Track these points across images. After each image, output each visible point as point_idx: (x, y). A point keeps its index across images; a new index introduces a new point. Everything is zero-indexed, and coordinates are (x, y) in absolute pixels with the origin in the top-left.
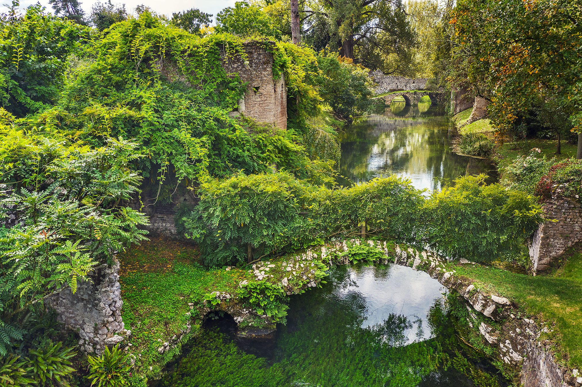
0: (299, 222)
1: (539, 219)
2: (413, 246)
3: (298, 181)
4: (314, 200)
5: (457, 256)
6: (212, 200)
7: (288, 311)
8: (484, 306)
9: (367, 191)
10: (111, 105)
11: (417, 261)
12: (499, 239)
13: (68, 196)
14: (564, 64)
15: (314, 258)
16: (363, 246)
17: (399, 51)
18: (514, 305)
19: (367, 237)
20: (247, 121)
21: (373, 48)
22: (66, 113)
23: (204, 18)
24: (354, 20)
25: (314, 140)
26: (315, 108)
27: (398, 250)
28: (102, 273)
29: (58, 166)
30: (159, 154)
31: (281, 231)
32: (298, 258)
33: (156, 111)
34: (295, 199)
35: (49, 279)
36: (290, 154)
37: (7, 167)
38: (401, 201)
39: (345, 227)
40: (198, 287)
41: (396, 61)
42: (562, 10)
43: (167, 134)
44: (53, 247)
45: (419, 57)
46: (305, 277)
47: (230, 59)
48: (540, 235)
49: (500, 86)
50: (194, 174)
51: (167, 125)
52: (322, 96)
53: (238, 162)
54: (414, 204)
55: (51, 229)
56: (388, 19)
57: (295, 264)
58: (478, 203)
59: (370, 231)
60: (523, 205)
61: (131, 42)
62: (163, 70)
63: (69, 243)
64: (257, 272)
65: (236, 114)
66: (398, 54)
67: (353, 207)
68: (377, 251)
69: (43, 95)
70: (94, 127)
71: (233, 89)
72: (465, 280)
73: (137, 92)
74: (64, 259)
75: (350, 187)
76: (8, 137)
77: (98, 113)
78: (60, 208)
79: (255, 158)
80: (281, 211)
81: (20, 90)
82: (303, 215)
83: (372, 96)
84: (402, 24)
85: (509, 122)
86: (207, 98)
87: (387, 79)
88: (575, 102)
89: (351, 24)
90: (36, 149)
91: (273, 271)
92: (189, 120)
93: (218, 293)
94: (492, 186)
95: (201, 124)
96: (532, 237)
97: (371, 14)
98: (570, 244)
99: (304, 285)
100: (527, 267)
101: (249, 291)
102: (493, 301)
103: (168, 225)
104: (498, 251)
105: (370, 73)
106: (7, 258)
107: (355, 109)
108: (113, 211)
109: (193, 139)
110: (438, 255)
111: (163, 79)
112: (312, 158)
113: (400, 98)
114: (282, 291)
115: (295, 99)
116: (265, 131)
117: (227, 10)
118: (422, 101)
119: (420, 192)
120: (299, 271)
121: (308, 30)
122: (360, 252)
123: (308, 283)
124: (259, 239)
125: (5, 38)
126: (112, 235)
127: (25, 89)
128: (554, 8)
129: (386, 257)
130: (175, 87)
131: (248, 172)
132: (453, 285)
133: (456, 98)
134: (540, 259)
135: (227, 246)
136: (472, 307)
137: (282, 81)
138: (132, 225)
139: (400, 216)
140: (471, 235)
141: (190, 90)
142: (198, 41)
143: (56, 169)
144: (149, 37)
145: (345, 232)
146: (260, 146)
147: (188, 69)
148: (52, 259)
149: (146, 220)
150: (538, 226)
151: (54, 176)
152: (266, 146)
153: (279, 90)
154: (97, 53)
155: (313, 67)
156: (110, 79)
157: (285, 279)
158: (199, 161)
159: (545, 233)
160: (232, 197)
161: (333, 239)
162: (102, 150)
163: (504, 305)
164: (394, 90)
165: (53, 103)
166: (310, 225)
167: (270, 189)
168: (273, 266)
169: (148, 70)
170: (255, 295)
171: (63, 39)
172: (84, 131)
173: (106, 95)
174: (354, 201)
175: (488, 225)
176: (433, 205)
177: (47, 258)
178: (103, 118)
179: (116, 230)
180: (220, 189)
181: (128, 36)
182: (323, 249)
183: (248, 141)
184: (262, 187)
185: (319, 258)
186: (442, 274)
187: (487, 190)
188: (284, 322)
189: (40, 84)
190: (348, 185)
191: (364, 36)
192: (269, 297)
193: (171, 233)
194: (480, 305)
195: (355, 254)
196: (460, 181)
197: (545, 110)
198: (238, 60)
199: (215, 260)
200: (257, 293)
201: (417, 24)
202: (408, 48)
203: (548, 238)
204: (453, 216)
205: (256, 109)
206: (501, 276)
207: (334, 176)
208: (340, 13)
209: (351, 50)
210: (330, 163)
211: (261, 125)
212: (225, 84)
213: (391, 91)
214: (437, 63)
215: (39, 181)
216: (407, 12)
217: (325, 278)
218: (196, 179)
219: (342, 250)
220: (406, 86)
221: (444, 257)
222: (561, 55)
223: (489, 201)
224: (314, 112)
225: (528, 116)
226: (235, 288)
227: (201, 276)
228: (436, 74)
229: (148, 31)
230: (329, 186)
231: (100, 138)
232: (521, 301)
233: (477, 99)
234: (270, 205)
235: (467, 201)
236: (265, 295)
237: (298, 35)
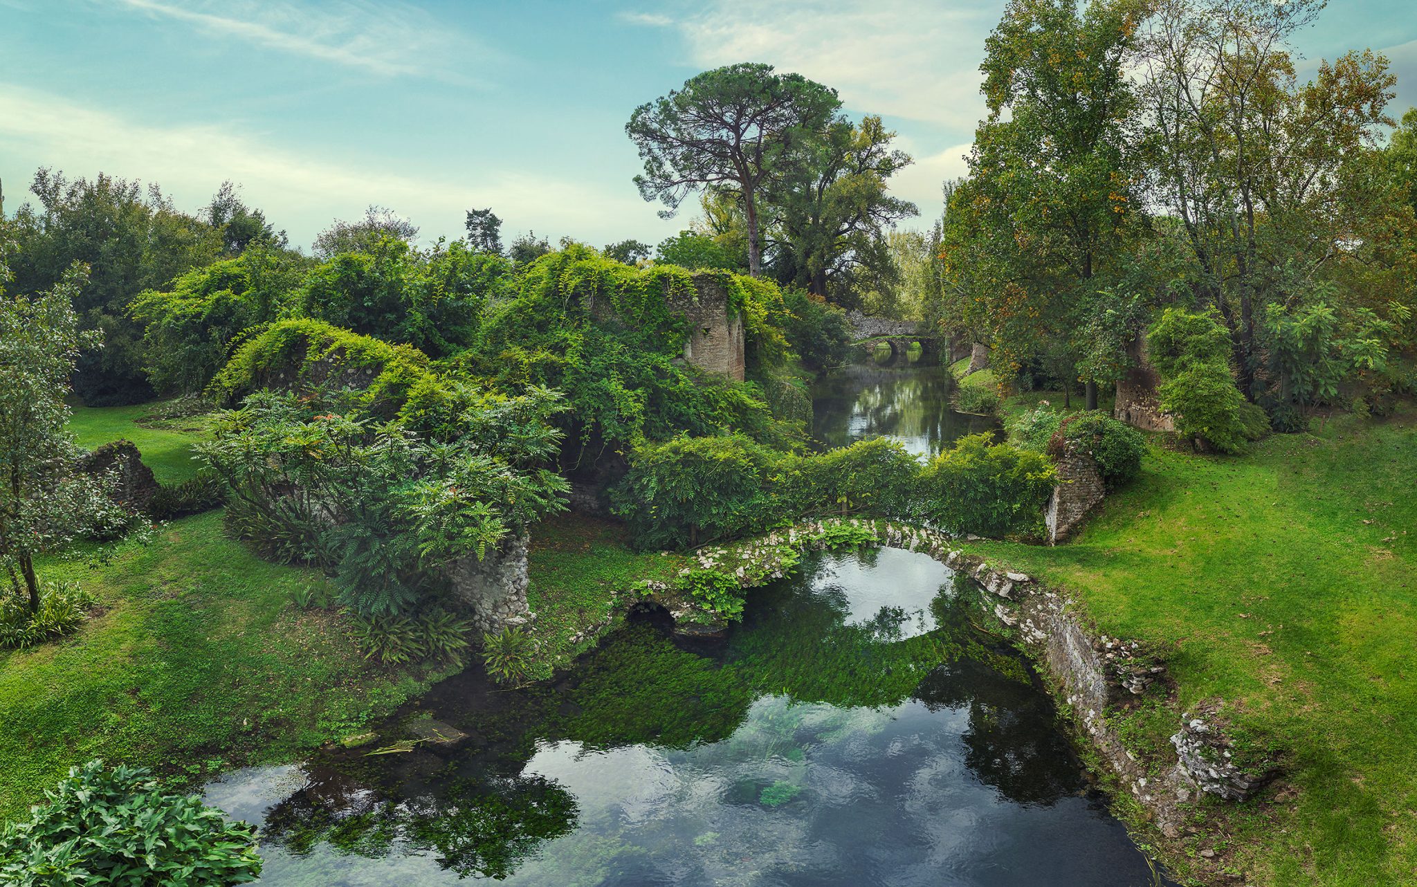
0: (759, 499)
1: (1053, 481)
2: (908, 524)
3: (758, 447)
4: (779, 470)
5: (964, 531)
6: (647, 468)
7: (744, 605)
8: (1000, 586)
9: (848, 458)
10: (531, 349)
11: (915, 541)
12: (1011, 509)
13: (479, 451)
14: (1064, 307)
15: (780, 543)
16: (844, 527)
17: (881, 288)
18: (1033, 580)
19: (850, 515)
20: (694, 370)
21: (849, 284)
22: (481, 356)
23: (642, 250)
24: (826, 251)
25: (778, 396)
26: (780, 355)
27: (890, 529)
28: (509, 545)
29: (472, 415)
30: (583, 409)
31: (736, 510)
32: (757, 543)
33: (583, 357)
34: (755, 469)
35: (453, 542)
36: (748, 412)
37: (418, 414)
38: (892, 469)
39: (820, 503)
40: (623, 573)
41: (877, 300)
42: (1055, 249)
43: (594, 385)
44: (461, 506)
45: (904, 297)
46: (767, 566)
47: (675, 294)
48: (1056, 500)
49: (1000, 331)
50: (624, 435)
51: (595, 374)
52: (787, 340)
53: (681, 422)
54: (907, 472)
55: (461, 487)
56: (867, 252)
57: (753, 551)
58: (984, 467)
59: (853, 508)
60: (1035, 467)
61: (559, 276)
62: (593, 308)
63: (479, 504)
64: (702, 559)
65: (680, 362)
66: (880, 292)
67: (829, 478)
68: (863, 532)
69: (457, 337)
70: (510, 374)
71: (676, 331)
72: (975, 558)
73: (562, 334)
74: (473, 522)
75: (826, 453)
76: (421, 381)
77: (516, 357)
78: (472, 463)
79: (703, 416)
80: (737, 484)
81: (434, 331)
82: (765, 489)
83: (851, 342)
84: (884, 258)
85: (1013, 372)
86: (644, 342)
87: (868, 322)
88: (1080, 348)
89: (822, 256)
90: (450, 395)
91: (723, 558)
92: (622, 367)
93: (650, 582)
94: (999, 446)
95: (636, 373)
96: (1048, 503)
97: (845, 245)
98: (1088, 506)
99: (766, 575)
100: (1045, 538)
101: (692, 582)
102: (1009, 579)
103: (588, 497)
104: (1011, 522)
105: (847, 314)
106: (412, 512)
107: (829, 358)
108: (529, 473)
109: (625, 391)
110: (940, 532)
111: (594, 320)
112: (777, 419)
113: (884, 345)
114: (737, 583)
115: (755, 344)
116: (716, 383)
117: (670, 241)
118: (911, 349)
119: (915, 457)
120: (759, 559)
121: (769, 263)
122: (841, 534)
123: (772, 573)
124: (706, 519)
125: (427, 276)
126: (527, 501)
127: (440, 329)
128: (1048, 247)
129: (875, 538)
130: (606, 328)
131: (693, 435)
132: (961, 565)
133: (951, 344)
134: (1058, 528)
135: (663, 526)
136: (985, 589)
137: (739, 322)
138: (550, 492)
139: (891, 487)
140: (979, 507)
141: (625, 332)
142: (636, 274)
143: (470, 418)
144: (579, 271)
145: (820, 509)
146: (710, 402)
147: (622, 307)
148: (460, 520)
149: (568, 487)
150: (1053, 490)
151: (467, 427)
152: (717, 401)
153: (735, 332)
154: (519, 289)
155: (776, 305)
156: (532, 319)
157: (741, 569)
158: (632, 418)
159: (1061, 497)
160: (672, 465)
161: (804, 520)
162: (522, 399)
163: (1022, 582)
164: (877, 335)
165: (467, 346)
166: (774, 502)
167: (722, 456)
168: (725, 552)
169: (576, 309)
170: (700, 586)
171: (483, 274)
172: (499, 377)
173: (525, 337)
174: (831, 471)
175: (998, 493)
176: (931, 473)
177: (453, 518)
178: (522, 363)
179: (531, 494)
180: (658, 454)
181: (555, 269)
182: (792, 532)
183: (694, 396)
184: (711, 453)
185: (787, 542)
186: (947, 555)
187: (993, 451)
188: (739, 619)
189: (456, 324)
190: (822, 451)
191: (838, 270)
192: (719, 589)
193: (591, 507)
194: (994, 585)
195: (834, 537)
196: (962, 442)
197: (1049, 358)
198: (685, 296)
199: (647, 542)
200: (703, 584)
201: (901, 258)
202: (892, 285)
203: (1064, 502)
204: (956, 485)
205: (706, 355)
206: (1016, 550)
207: (805, 441)
208: (809, 243)
209: (823, 287)
210: (800, 424)
211: (711, 375)
212: (667, 325)
213: (873, 336)
214: (926, 303)
215: (449, 432)
216: (889, 244)
217: (795, 567)
218: (628, 441)
219: (816, 532)
220: (891, 330)
221: (948, 534)
222: (1060, 297)
223: (997, 464)
224: (778, 360)
225: (1032, 365)
226: (673, 576)
227: (628, 560)
228: (926, 316)
229: (579, 263)
230: (799, 452)
231: (516, 386)
232: (1041, 575)
233: (975, 346)
234: (721, 476)
235: (971, 466)
236: (713, 586)
237: (757, 268)
